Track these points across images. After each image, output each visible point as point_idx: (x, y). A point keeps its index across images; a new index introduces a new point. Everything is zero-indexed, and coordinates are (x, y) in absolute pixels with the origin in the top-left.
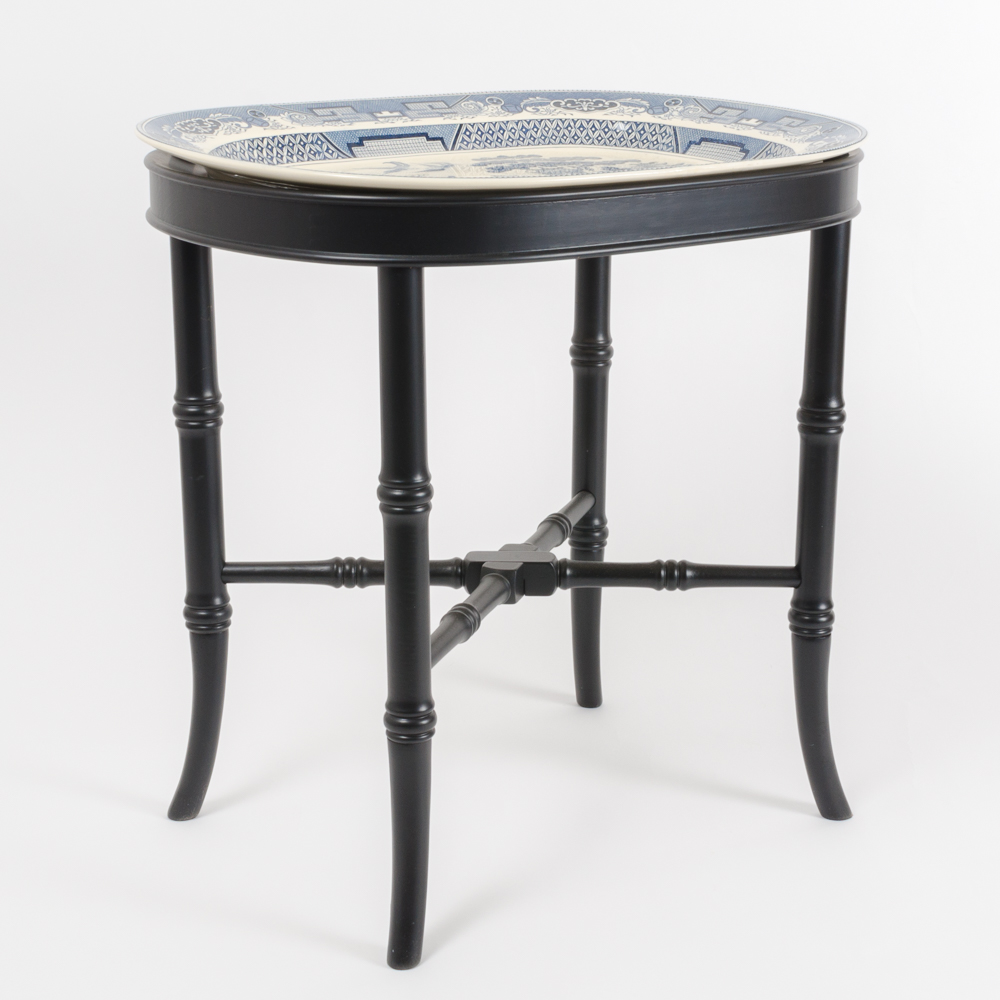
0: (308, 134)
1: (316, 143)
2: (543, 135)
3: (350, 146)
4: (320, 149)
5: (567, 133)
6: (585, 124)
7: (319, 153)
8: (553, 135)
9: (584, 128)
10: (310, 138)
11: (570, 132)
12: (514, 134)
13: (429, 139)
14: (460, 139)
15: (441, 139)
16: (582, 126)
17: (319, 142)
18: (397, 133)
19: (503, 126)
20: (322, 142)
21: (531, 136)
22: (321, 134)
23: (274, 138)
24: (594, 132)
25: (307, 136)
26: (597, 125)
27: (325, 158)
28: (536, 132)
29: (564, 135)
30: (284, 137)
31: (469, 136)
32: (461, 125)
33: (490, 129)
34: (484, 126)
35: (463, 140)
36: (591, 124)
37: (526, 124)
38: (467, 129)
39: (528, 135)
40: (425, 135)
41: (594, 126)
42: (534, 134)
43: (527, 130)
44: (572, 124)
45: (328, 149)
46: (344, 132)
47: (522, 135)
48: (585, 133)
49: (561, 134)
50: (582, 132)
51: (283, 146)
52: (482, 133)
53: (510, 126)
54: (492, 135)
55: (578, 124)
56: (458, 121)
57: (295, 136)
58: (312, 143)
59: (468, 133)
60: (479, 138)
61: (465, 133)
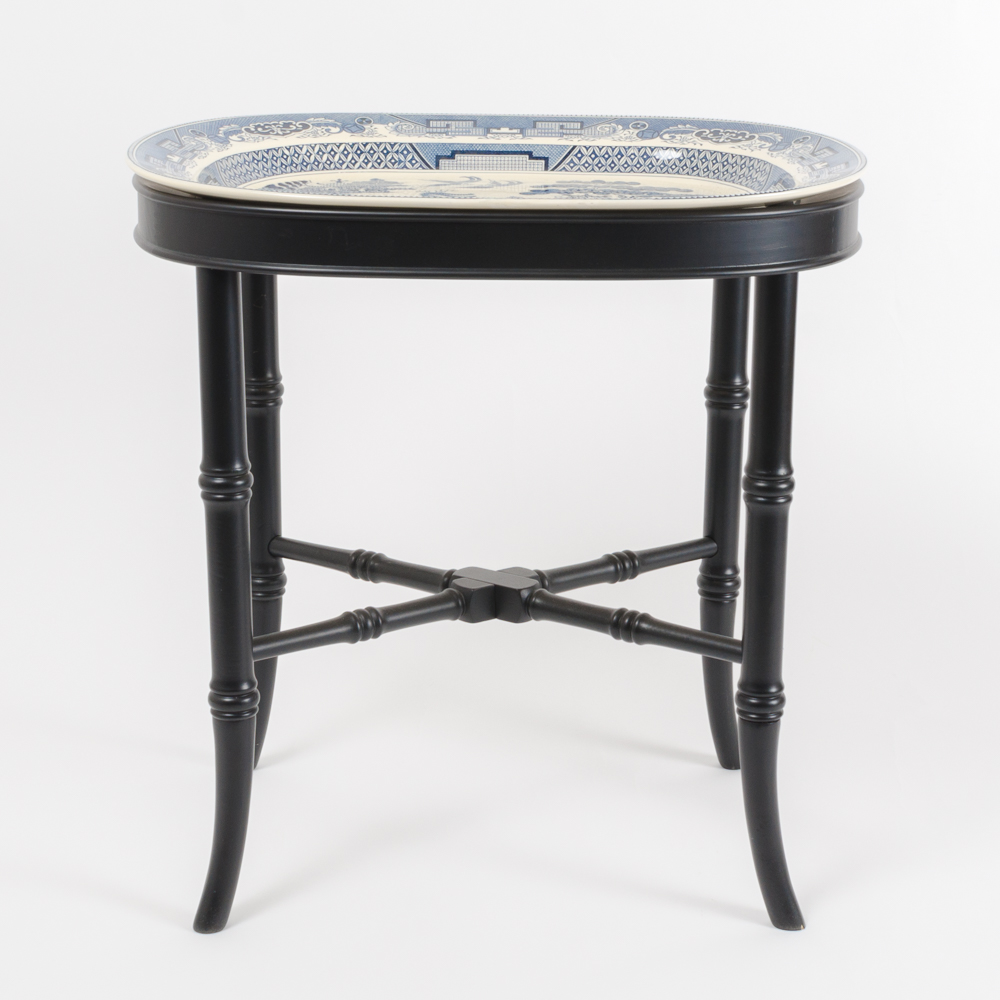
0: (395, 144)
1: (402, 152)
3: (439, 158)
4: (402, 159)
5: (688, 163)
6: (708, 156)
7: (400, 161)
8: (674, 164)
9: (707, 160)
10: (396, 148)
11: (692, 162)
12: (632, 160)
13: (531, 157)
14: (568, 160)
15: (546, 159)
16: (705, 157)
17: (405, 152)
18: (497, 150)
19: (623, 151)
20: (409, 152)
21: (651, 163)
22: (411, 145)
23: (354, 144)
24: (713, 164)
25: (392, 146)
26: (719, 158)
27: (405, 167)
29: (685, 165)
31: (580, 159)
32: (574, 147)
33: (607, 153)
34: (600, 150)
35: (572, 161)
36: (714, 156)
37: (649, 151)
38: (580, 152)
39: (648, 162)
40: (530, 155)
41: (716, 159)
43: (648, 157)
44: (696, 155)
45: (413, 158)
46: (437, 144)
47: (642, 161)
48: (705, 165)
49: (682, 164)
50: (703, 163)
51: (362, 152)
52: (596, 156)
53: (631, 151)
54: (606, 159)
55: (702, 155)
56: (573, 142)
57: (379, 145)
58: (397, 152)
59: (579, 155)
60: (590, 161)
61: (576, 155)
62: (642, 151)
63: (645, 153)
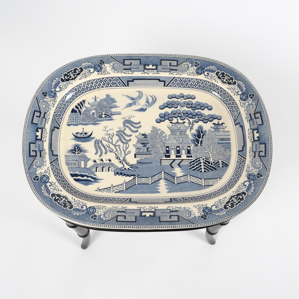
0: (113, 77)
1: (116, 80)
2: (204, 86)
3: (128, 81)
4: (116, 82)
5: (212, 88)
6: (219, 88)
7: (115, 83)
8: (207, 87)
9: (218, 89)
10: (114, 79)
12: (194, 83)
13: (160, 81)
15: (164, 81)
18: (148, 78)
19: (191, 80)
20: (118, 80)
21: (200, 85)
22: (119, 77)
23: (99, 79)
24: (221, 92)
25: (112, 78)
26: (223, 91)
27: (117, 86)
28: (202, 84)
29: (211, 88)
30: (103, 79)
31: (176, 82)
32: (174, 77)
33: (185, 80)
34: (183, 79)
35: (173, 82)
36: (221, 89)
37: (199, 81)
38: (176, 79)
39: (199, 84)
40: (159, 79)
42: (201, 84)
43: (199, 83)
44: (215, 86)
45: (120, 82)
46: (128, 77)
47: (197, 84)
49: (210, 87)
50: (217, 90)
51: (102, 81)
52: (182, 81)
53: (193, 80)
54: (185, 82)
55: (217, 87)
56: (174, 76)
57: (107, 78)
58: (114, 80)
59: (176, 80)
60: (179, 82)
61: (175, 80)
62: (197, 80)
63: (198, 81)
